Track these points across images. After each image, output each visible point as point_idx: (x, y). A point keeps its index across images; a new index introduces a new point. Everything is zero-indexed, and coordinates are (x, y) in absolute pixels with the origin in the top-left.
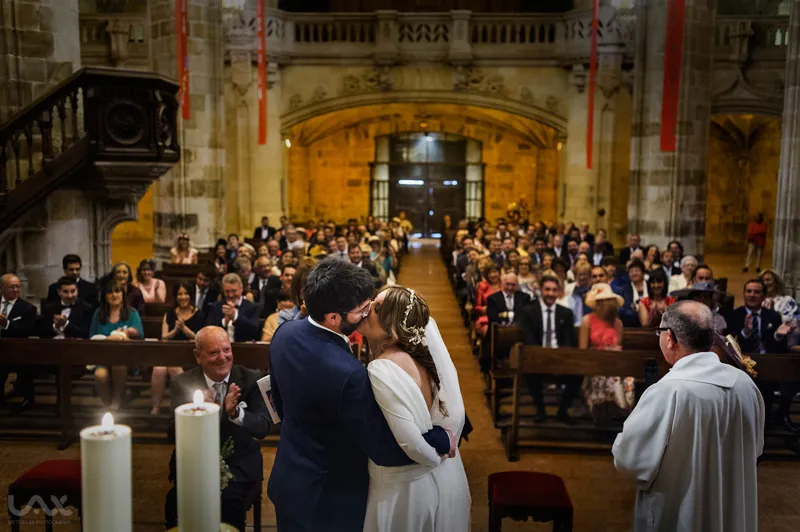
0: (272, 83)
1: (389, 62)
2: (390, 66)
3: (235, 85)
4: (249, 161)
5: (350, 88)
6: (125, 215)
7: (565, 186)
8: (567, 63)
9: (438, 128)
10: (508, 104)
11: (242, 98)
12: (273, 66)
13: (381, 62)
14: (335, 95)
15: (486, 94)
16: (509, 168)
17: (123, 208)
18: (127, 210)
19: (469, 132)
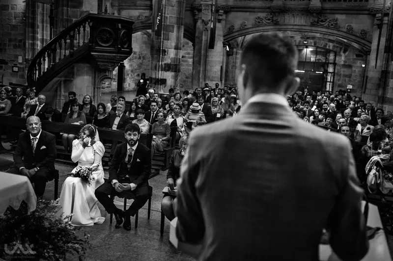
0: (221, 20)
1: (279, 11)
2: (279, 13)
3: (203, 21)
4: (206, 56)
5: (258, 23)
6: (107, 76)
7: (367, 77)
8: (373, 13)
9: (313, 44)
10: (339, 33)
11: (206, 27)
12: (221, 11)
13: (274, 11)
14: (251, 26)
15: (328, 28)
16: (350, 66)
17: (106, 73)
18: (107, 74)
19: (329, 46)
